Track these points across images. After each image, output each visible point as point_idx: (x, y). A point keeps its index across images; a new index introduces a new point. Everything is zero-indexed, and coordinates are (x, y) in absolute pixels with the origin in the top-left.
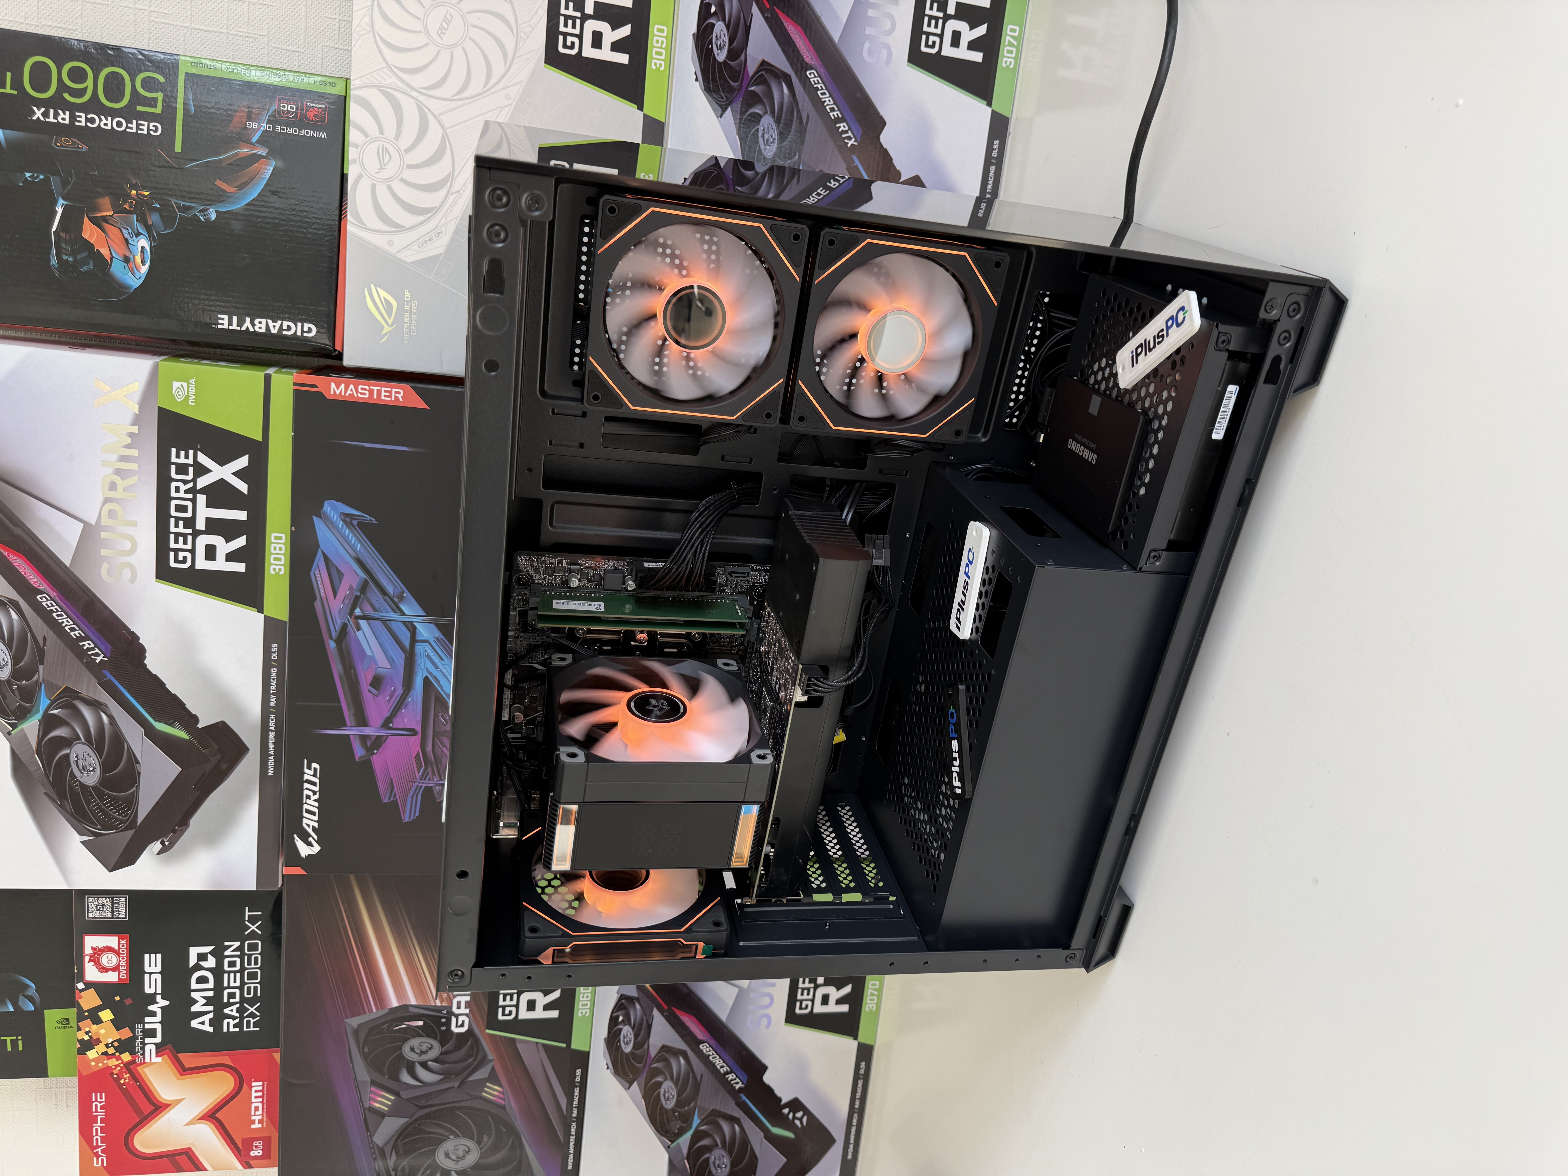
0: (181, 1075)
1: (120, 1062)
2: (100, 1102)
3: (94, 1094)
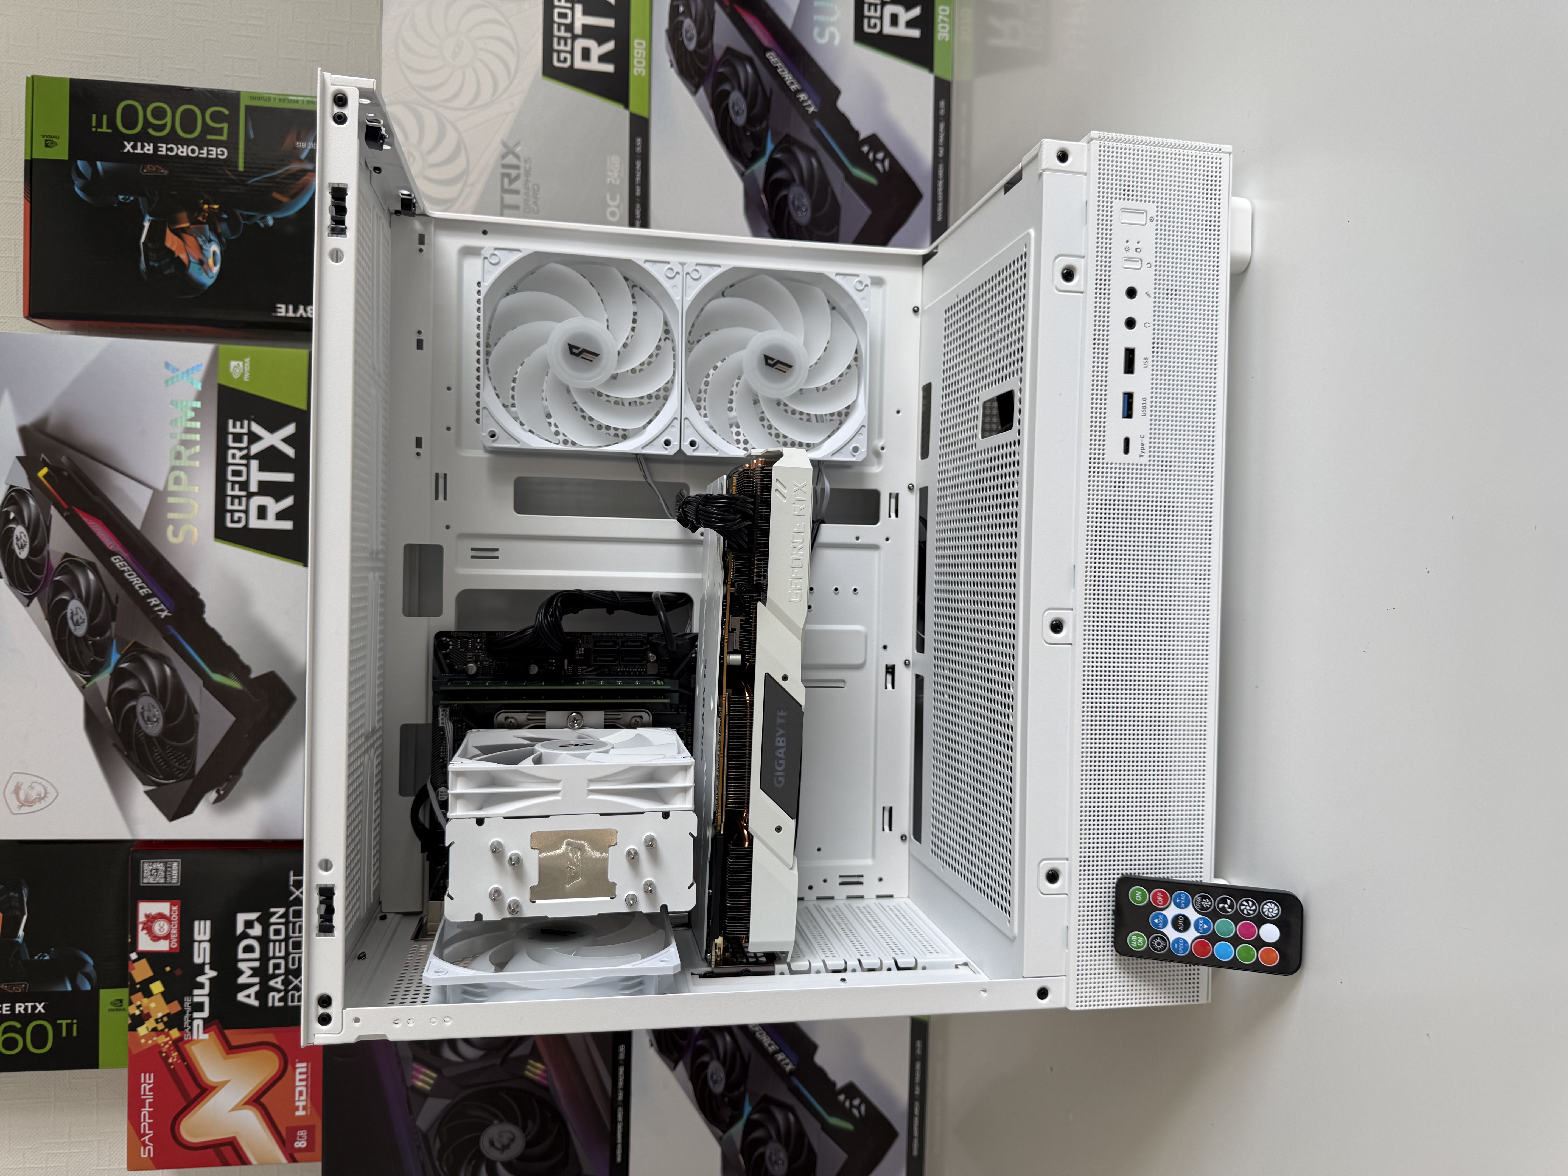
0: (228, 1053)
1: (168, 1039)
2: (149, 1084)
3: (143, 1075)
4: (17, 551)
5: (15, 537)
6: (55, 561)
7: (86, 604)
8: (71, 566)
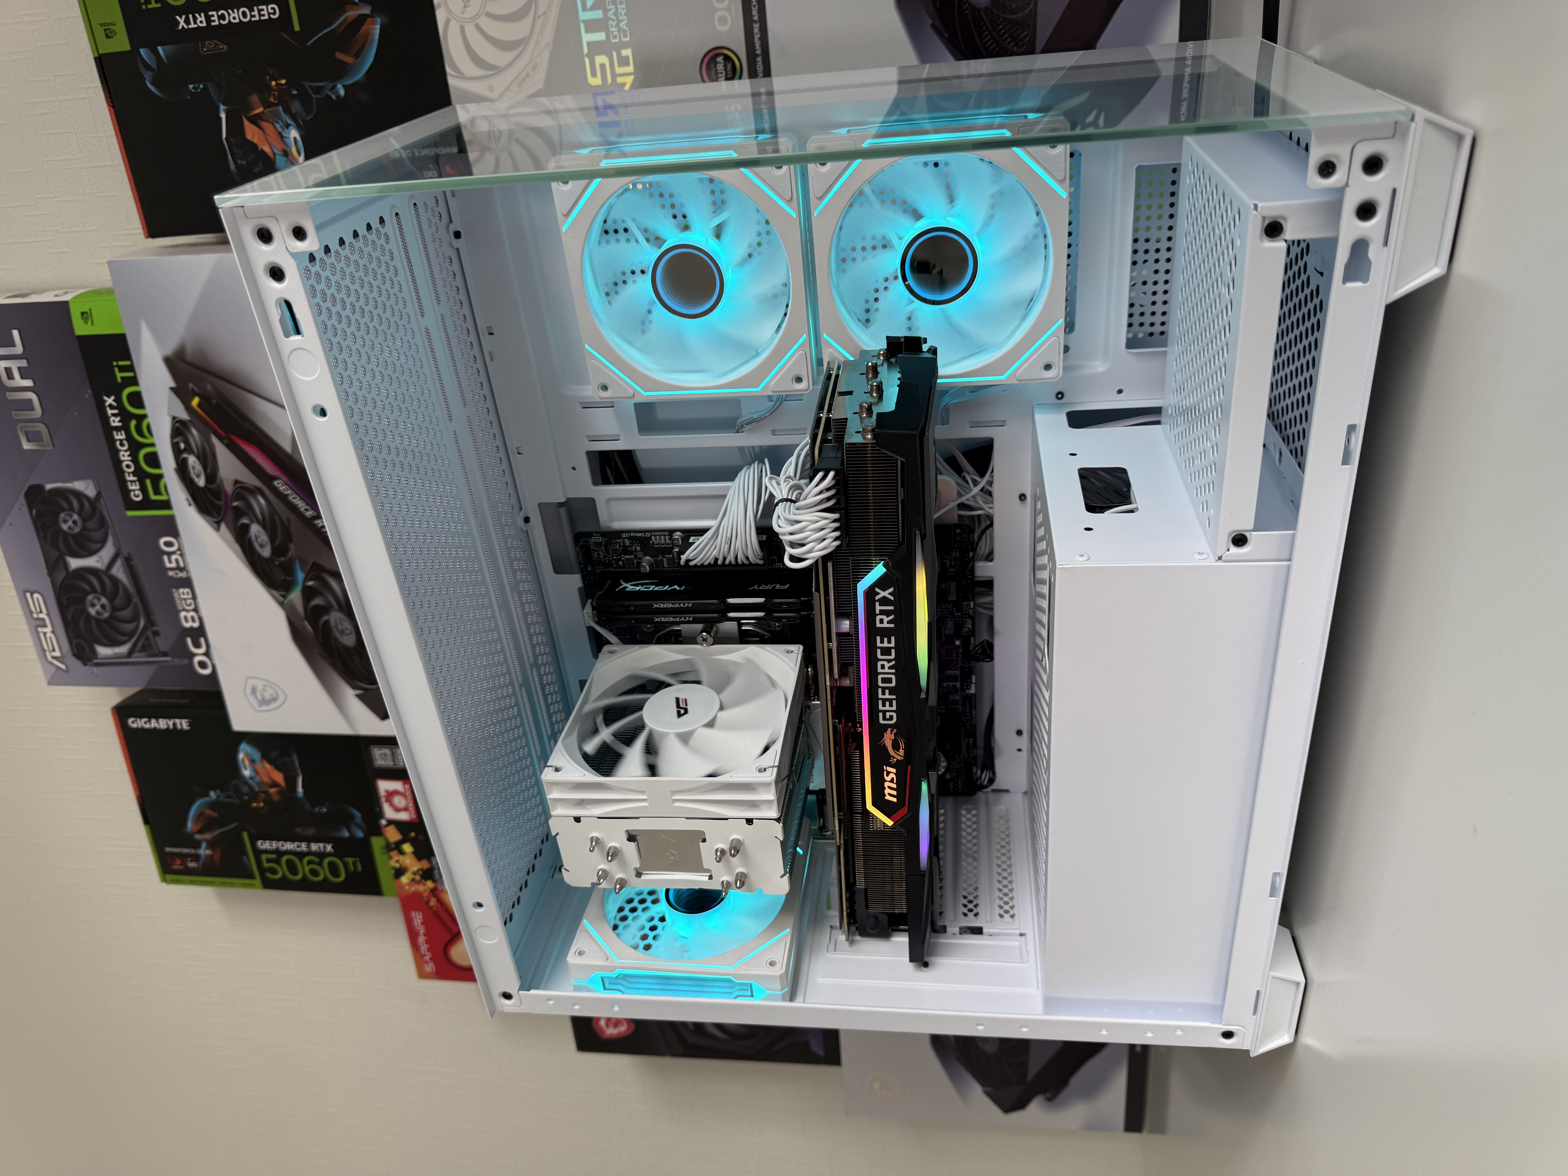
1: (426, 888)
2: (420, 919)
3: (413, 913)
4: (196, 479)
5: (190, 467)
6: (229, 488)
7: (264, 526)
8: (243, 492)
